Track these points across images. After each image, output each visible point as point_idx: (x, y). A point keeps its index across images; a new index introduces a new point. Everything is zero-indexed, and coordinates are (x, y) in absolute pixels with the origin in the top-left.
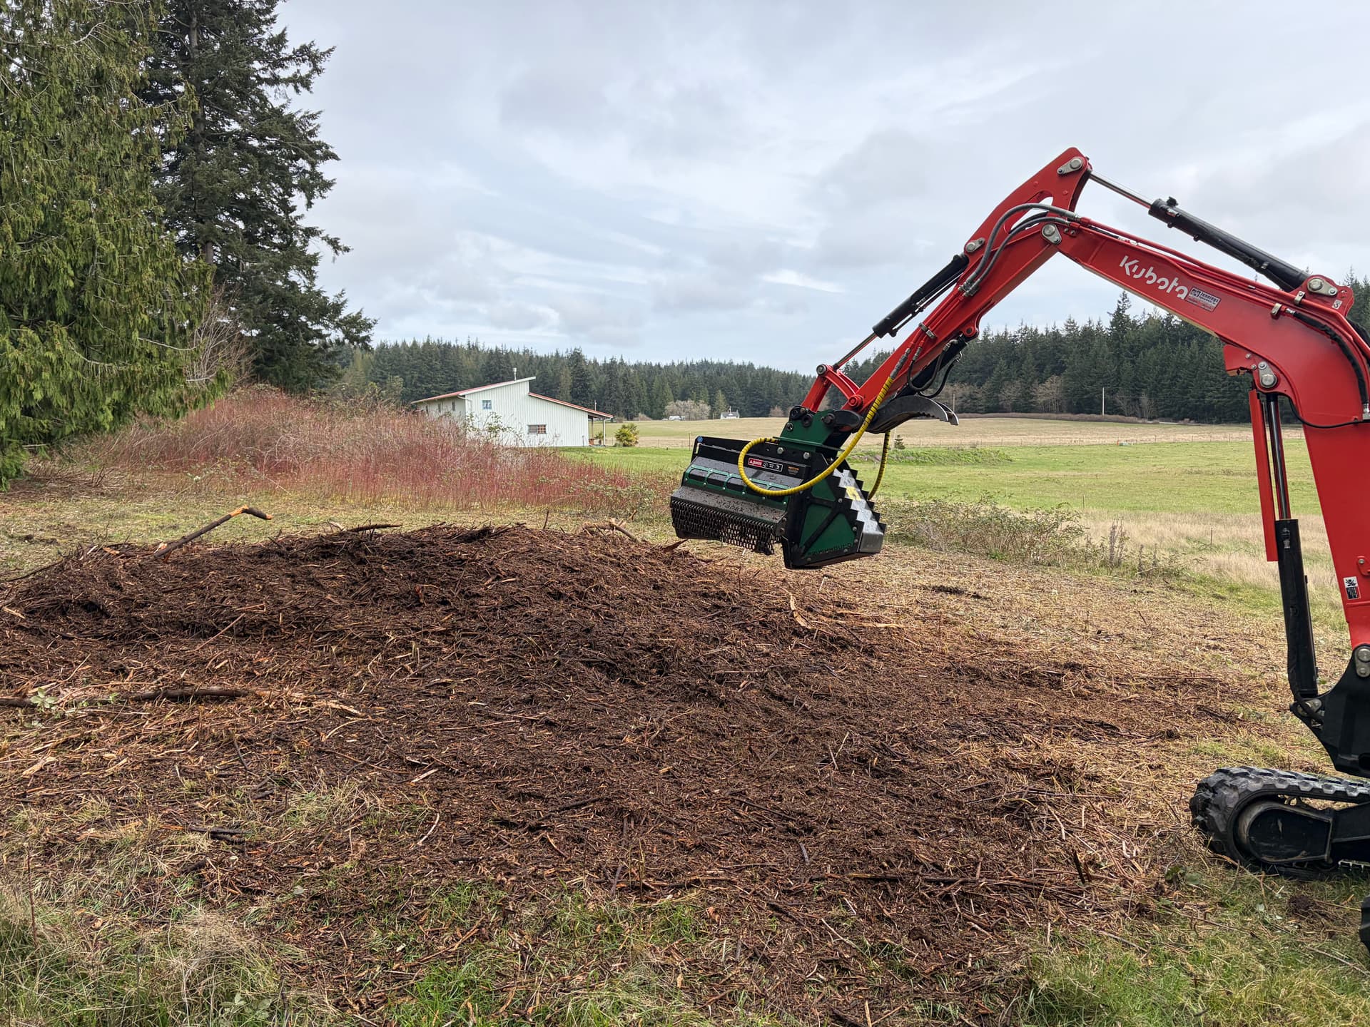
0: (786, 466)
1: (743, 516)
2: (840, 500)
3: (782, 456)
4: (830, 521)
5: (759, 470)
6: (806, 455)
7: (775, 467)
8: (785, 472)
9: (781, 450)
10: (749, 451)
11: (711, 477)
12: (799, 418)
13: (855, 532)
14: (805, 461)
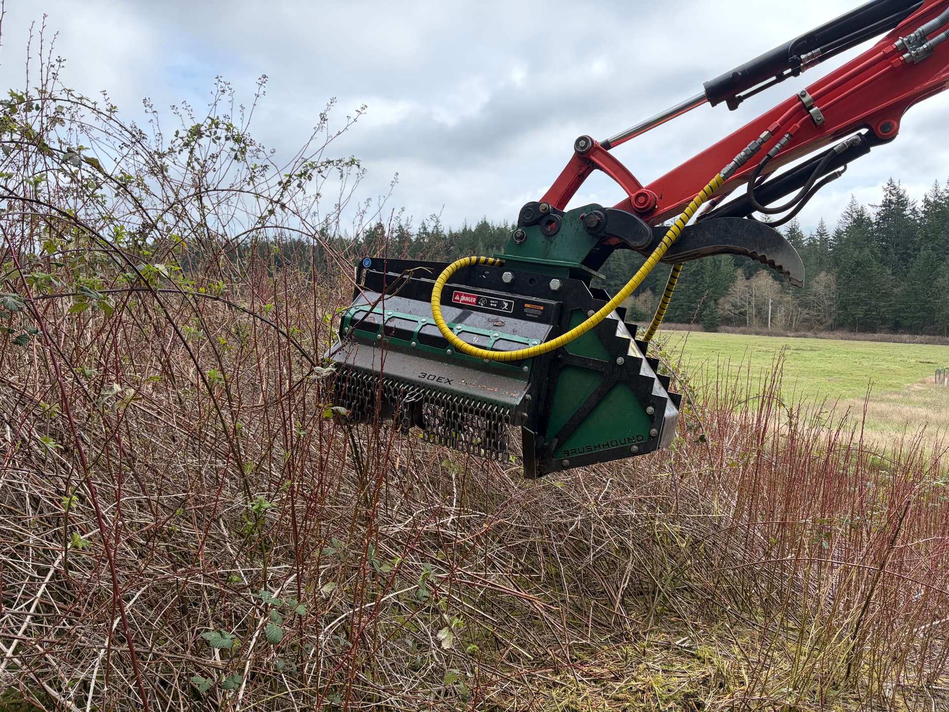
0: (520, 304)
1: (454, 393)
2: (620, 360)
3: (508, 287)
4: (601, 396)
5: (467, 309)
6: (555, 284)
7: (500, 304)
8: (519, 313)
9: (507, 277)
10: (450, 280)
11: (390, 324)
12: (537, 222)
13: (651, 417)
14: (553, 294)
